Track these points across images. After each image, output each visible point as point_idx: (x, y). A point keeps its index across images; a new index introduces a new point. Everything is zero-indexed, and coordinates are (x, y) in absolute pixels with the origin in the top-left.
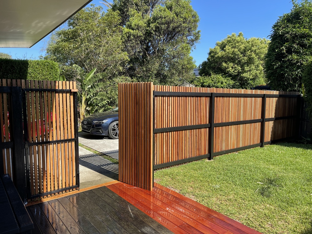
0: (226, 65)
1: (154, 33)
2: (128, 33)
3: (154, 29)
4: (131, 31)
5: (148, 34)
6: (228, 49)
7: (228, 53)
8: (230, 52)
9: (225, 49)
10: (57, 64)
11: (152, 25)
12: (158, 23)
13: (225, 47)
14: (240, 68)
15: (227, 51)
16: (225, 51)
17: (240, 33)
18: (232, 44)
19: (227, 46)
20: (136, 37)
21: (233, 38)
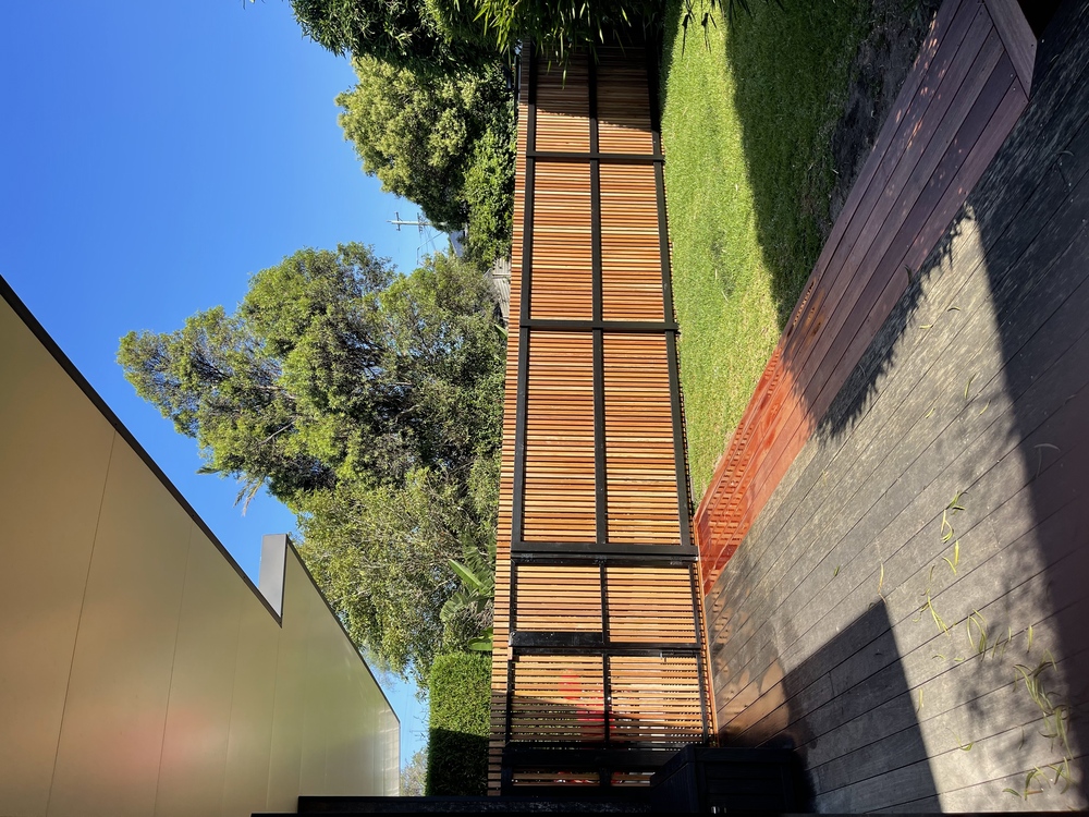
0: (437, 154)
1: (354, 399)
2: (355, 467)
3: (343, 398)
4: (349, 459)
5: (357, 413)
6: (389, 146)
7: (398, 148)
8: (397, 143)
9: (385, 155)
10: (438, 660)
11: (334, 402)
12: (326, 388)
13: (379, 154)
14: (447, 113)
15: (392, 150)
16: (393, 157)
17: (336, 104)
18: (374, 132)
19: (378, 148)
20: (366, 446)
21: (352, 126)
